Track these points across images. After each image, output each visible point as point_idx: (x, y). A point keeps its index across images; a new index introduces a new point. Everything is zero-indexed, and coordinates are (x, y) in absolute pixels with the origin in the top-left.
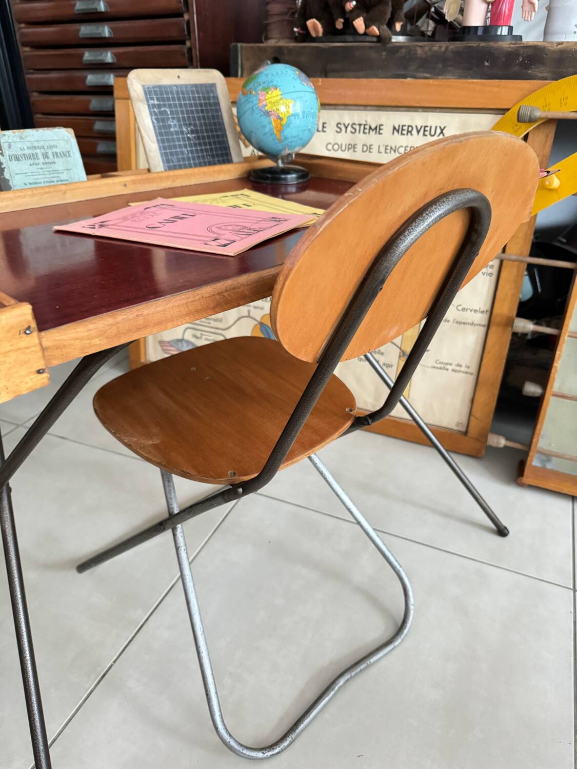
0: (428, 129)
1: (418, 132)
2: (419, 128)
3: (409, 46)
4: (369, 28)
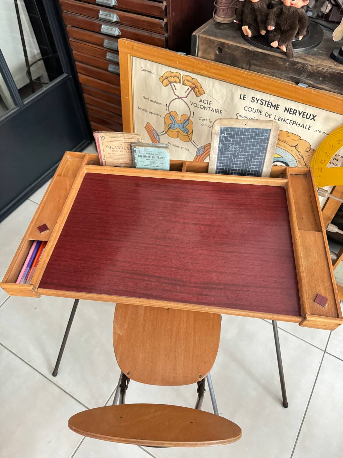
0: (306, 114)
1: (300, 114)
2: (300, 112)
3: (303, 63)
4: (280, 46)
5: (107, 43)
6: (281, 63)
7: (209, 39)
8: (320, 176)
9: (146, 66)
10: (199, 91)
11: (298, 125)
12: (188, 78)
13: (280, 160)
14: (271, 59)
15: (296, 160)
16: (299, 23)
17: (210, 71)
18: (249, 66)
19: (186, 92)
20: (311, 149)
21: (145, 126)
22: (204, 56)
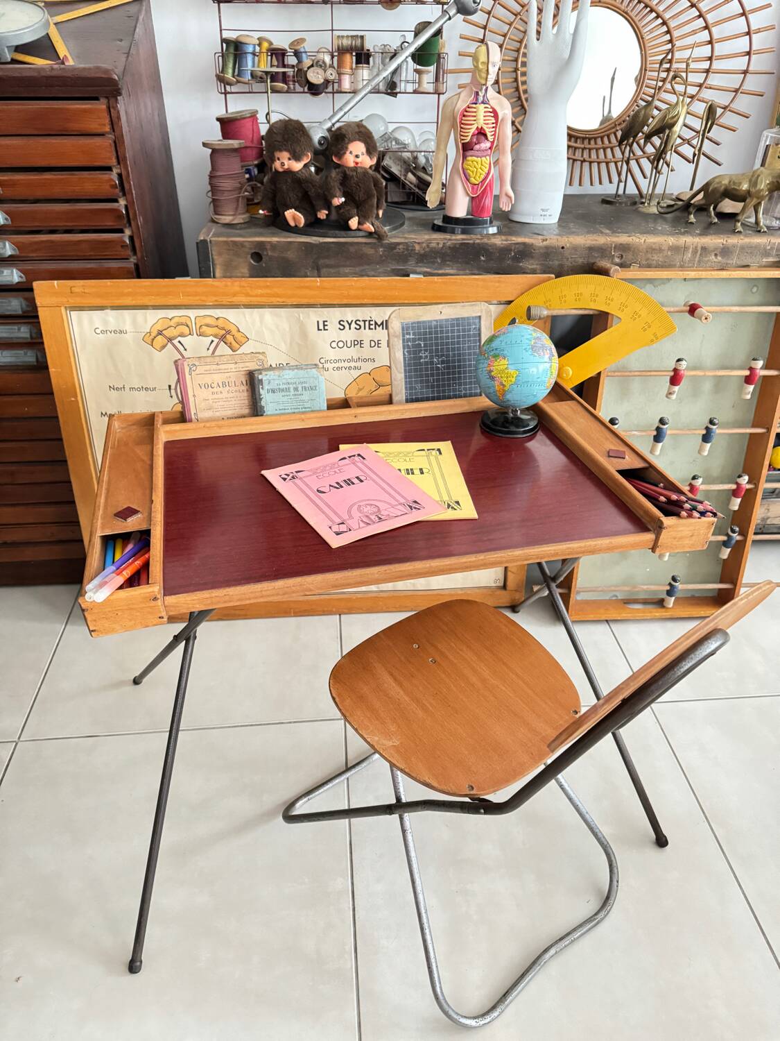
3: (405, 243)
4: (362, 225)
6: (370, 251)
7: (232, 241)
9: (106, 322)
10: (235, 339)
12: (209, 321)
14: (352, 249)
17: (250, 294)
18: (318, 270)
22: (228, 274)
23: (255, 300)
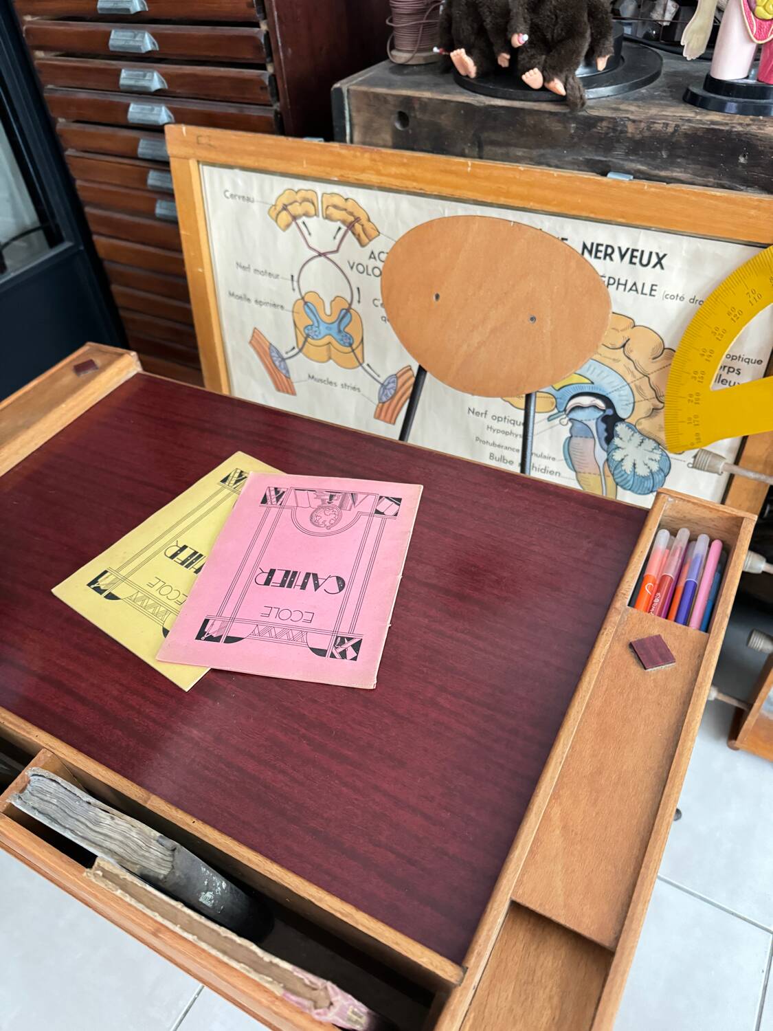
0: (637, 254)
1: (622, 257)
2: (623, 252)
3: (614, 119)
4: (549, 82)
5: (145, 147)
6: (556, 127)
7: (372, 93)
8: (696, 416)
9: (235, 184)
10: (364, 230)
11: (621, 287)
12: (336, 201)
13: (587, 390)
14: (530, 121)
15: (628, 384)
16: (591, 19)
17: (383, 171)
18: (479, 147)
19: (335, 238)
20: (664, 349)
21: (250, 338)
22: (368, 140)
23: (386, 181)
